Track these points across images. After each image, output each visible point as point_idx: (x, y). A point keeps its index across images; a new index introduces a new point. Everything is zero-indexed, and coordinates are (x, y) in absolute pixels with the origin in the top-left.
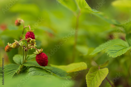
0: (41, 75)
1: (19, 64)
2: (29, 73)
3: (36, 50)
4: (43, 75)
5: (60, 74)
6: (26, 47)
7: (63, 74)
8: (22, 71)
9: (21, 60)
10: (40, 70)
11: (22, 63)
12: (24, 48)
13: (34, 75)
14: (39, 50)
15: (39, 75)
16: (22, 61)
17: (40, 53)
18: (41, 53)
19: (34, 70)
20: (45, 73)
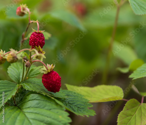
0: (47, 110)
1: (15, 81)
2: (30, 101)
3: (44, 65)
4: (50, 109)
5: (78, 106)
6: (27, 60)
7: (83, 107)
8: (19, 93)
9: (20, 75)
10: (46, 101)
11: (21, 81)
12: (24, 61)
13: (37, 107)
14: (49, 65)
15: (43, 108)
16: (21, 77)
17: (49, 71)
18: (51, 72)
19: (37, 99)
20: (54, 106)
